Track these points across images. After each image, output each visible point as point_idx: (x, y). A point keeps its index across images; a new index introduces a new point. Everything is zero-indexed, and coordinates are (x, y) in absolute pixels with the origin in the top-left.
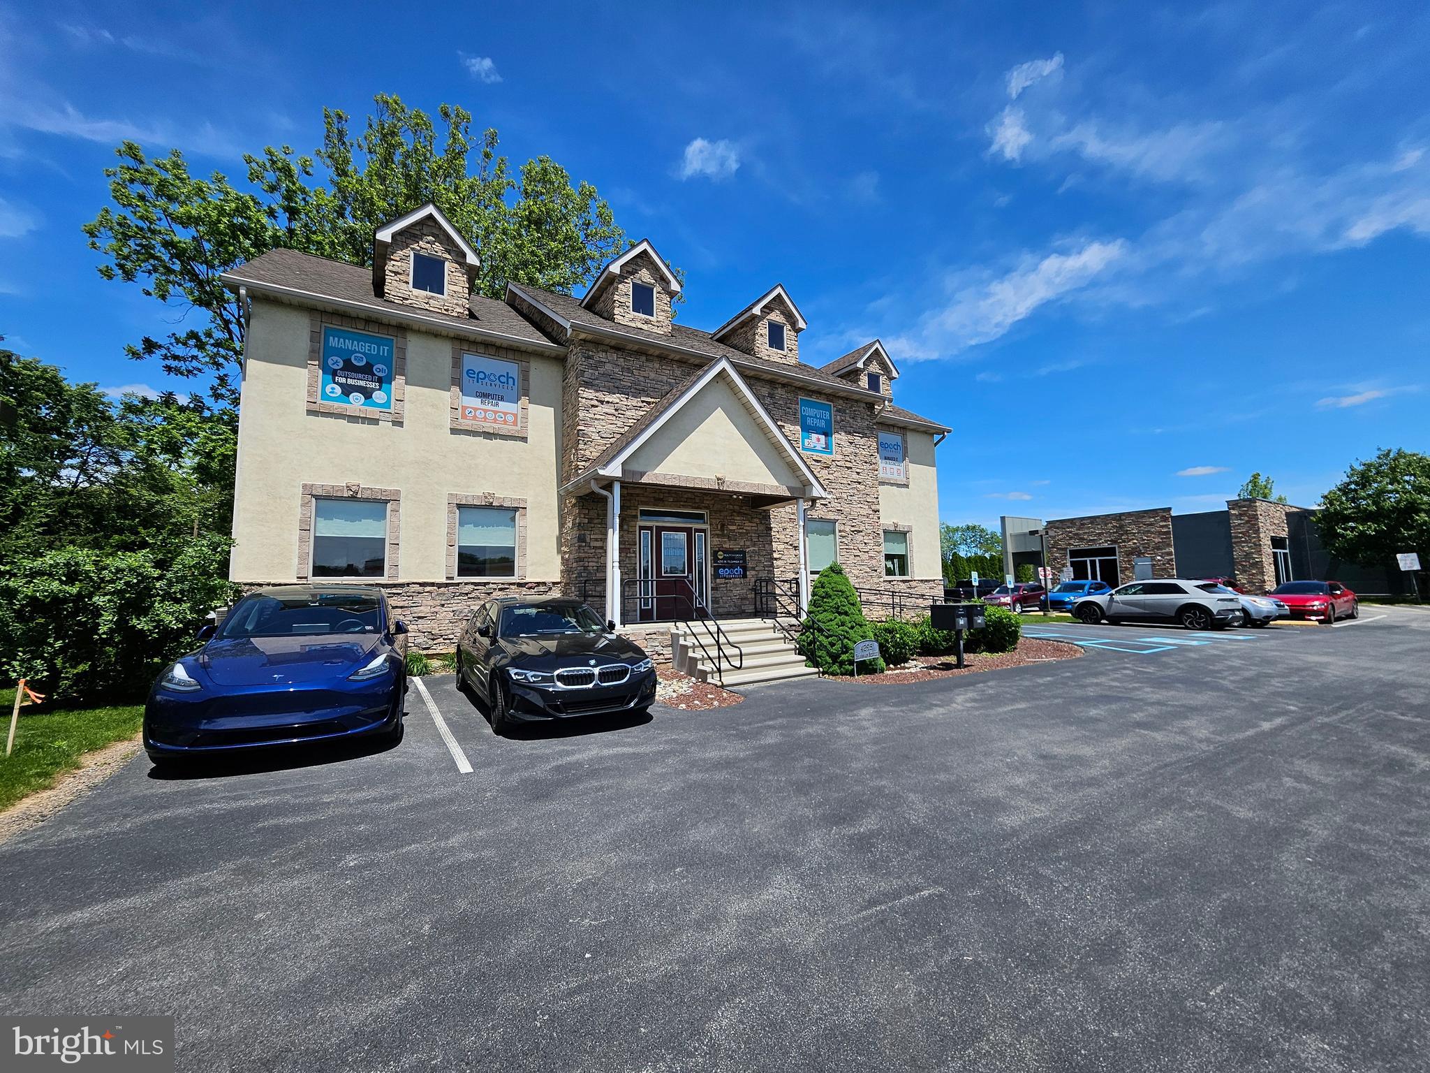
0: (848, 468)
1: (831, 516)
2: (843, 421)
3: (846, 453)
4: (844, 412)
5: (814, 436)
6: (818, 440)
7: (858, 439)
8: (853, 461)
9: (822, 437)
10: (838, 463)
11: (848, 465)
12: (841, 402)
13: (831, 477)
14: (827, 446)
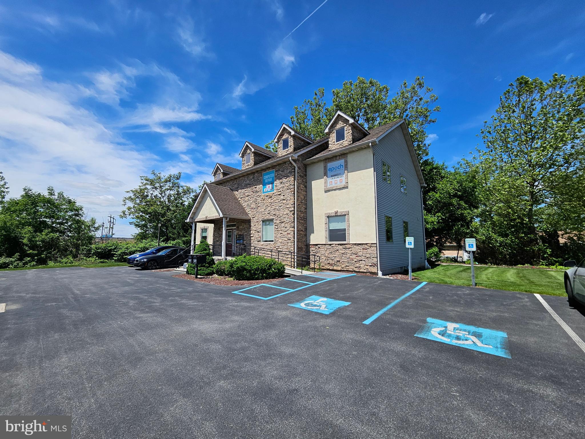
0: (279, 195)
1: (271, 217)
2: (278, 175)
3: (278, 188)
4: (279, 170)
5: (268, 186)
6: (269, 187)
7: (284, 180)
8: (281, 191)
9: (271, 185)
10: (275, 194)
11: (279, 193)
12: (278, 167)
13: (272, 201)
14: (272, 188)
